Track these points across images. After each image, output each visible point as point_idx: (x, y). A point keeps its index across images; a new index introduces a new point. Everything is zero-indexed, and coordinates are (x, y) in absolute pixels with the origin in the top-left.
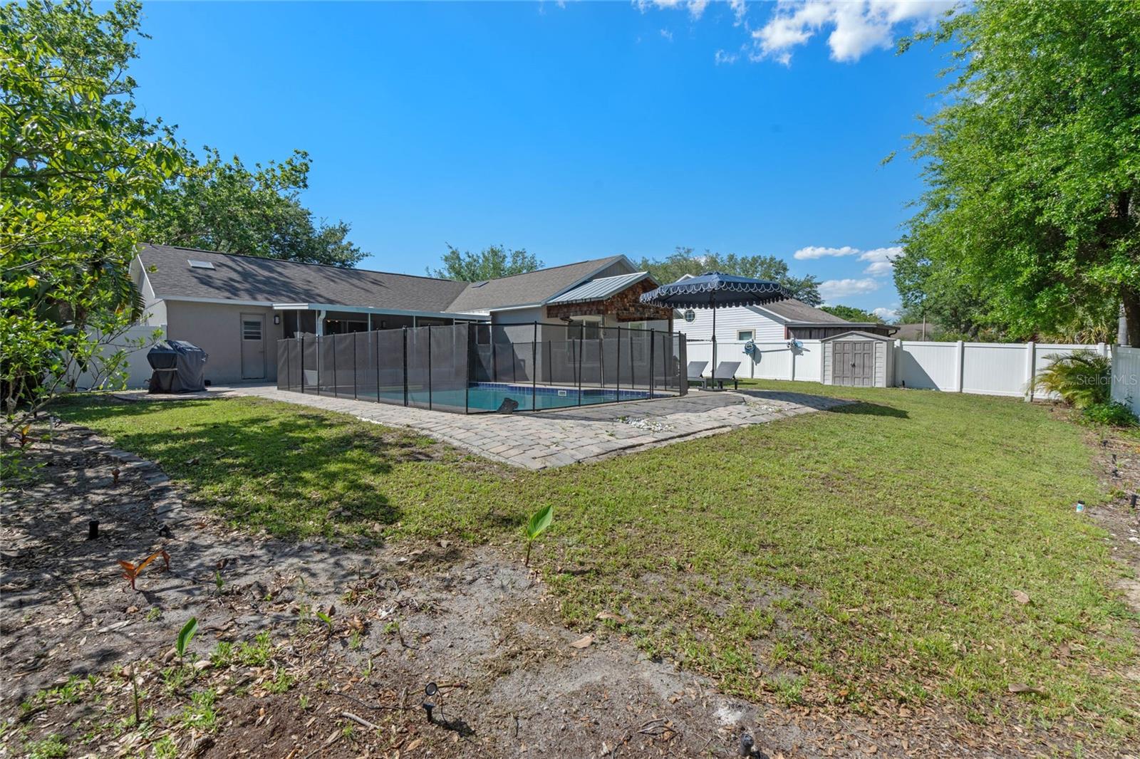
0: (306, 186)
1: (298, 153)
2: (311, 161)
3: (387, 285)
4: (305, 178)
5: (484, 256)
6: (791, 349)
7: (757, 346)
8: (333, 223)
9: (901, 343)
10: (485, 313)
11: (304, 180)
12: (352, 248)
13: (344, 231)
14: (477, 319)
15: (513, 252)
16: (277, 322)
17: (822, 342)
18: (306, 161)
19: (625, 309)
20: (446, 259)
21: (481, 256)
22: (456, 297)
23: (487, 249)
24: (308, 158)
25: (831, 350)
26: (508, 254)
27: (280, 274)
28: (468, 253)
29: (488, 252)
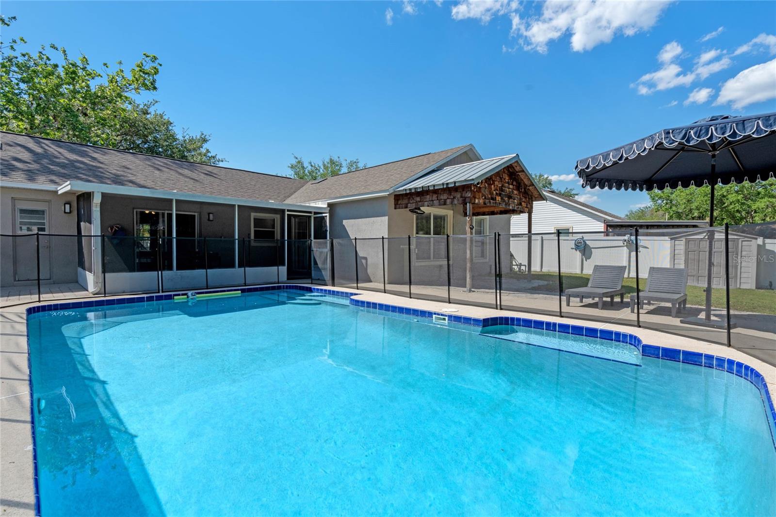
0: (155, 88)
1: (147, 56)
2: (161, 65)
3: (222, 177)
4: (154, 81)
5: (324, 165)
6: (626, 246)
7: (588, 242)
8: (196, 134)
9: (764, 242)
10: (322, 204)
11: (153, 82)
12: (210, 155)
13: (205, 141)
14: (313, 211)
15: (349, 161)
16: (68, 210)
17: (672, 239)
18: (155, 65)
19: (493, 199)
20: (292, 167)
21: (322, 167)
22: (295, 192)
23: (327, 160)
24: (157, 61)
25: (683, 247)
26: (344, 164)
27: (94, 159)
28: (311, 163)
29: (328, 163)
